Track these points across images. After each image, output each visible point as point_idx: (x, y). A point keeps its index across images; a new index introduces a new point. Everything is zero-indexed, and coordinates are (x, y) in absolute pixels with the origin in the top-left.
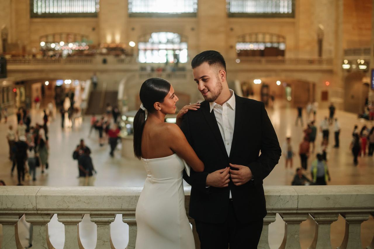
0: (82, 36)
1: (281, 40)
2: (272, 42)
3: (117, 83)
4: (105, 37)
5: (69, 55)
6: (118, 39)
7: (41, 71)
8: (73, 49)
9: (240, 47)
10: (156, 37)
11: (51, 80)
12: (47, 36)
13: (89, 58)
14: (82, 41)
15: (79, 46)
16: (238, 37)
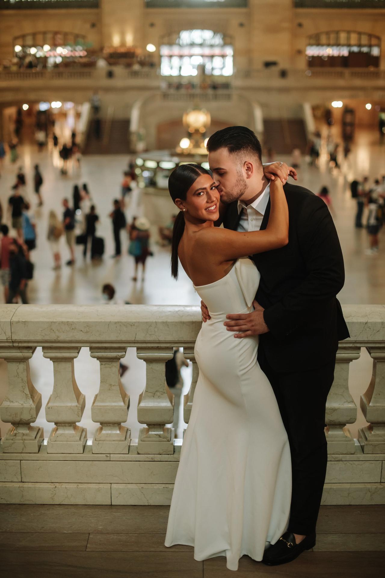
0: (77, 36)
1: (374, 41)
2: (360, 46)
3: (129, 107)
4: (110, 37)
5: (56, 66)
6: (130, 39)
7: (16, 90)
8: (63, 56)
9: (313, 51)
10: (186, 36)
11: (32, 103)
12: (23, 37)
13: (86, 70)
14: (76, 43)
15: (72, 51)
16: (310, 37)
